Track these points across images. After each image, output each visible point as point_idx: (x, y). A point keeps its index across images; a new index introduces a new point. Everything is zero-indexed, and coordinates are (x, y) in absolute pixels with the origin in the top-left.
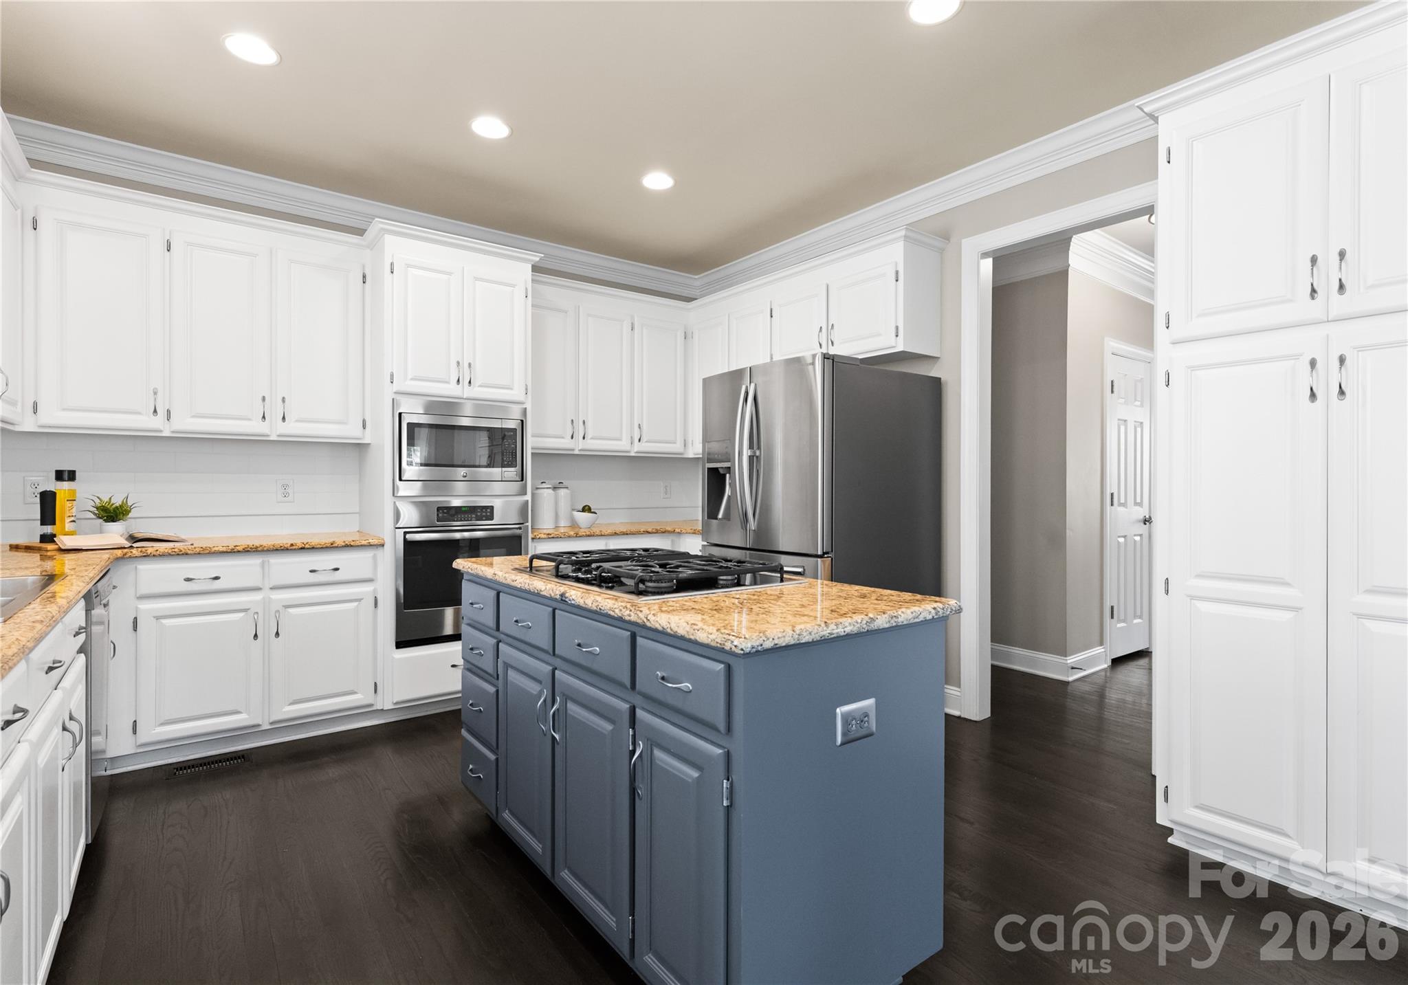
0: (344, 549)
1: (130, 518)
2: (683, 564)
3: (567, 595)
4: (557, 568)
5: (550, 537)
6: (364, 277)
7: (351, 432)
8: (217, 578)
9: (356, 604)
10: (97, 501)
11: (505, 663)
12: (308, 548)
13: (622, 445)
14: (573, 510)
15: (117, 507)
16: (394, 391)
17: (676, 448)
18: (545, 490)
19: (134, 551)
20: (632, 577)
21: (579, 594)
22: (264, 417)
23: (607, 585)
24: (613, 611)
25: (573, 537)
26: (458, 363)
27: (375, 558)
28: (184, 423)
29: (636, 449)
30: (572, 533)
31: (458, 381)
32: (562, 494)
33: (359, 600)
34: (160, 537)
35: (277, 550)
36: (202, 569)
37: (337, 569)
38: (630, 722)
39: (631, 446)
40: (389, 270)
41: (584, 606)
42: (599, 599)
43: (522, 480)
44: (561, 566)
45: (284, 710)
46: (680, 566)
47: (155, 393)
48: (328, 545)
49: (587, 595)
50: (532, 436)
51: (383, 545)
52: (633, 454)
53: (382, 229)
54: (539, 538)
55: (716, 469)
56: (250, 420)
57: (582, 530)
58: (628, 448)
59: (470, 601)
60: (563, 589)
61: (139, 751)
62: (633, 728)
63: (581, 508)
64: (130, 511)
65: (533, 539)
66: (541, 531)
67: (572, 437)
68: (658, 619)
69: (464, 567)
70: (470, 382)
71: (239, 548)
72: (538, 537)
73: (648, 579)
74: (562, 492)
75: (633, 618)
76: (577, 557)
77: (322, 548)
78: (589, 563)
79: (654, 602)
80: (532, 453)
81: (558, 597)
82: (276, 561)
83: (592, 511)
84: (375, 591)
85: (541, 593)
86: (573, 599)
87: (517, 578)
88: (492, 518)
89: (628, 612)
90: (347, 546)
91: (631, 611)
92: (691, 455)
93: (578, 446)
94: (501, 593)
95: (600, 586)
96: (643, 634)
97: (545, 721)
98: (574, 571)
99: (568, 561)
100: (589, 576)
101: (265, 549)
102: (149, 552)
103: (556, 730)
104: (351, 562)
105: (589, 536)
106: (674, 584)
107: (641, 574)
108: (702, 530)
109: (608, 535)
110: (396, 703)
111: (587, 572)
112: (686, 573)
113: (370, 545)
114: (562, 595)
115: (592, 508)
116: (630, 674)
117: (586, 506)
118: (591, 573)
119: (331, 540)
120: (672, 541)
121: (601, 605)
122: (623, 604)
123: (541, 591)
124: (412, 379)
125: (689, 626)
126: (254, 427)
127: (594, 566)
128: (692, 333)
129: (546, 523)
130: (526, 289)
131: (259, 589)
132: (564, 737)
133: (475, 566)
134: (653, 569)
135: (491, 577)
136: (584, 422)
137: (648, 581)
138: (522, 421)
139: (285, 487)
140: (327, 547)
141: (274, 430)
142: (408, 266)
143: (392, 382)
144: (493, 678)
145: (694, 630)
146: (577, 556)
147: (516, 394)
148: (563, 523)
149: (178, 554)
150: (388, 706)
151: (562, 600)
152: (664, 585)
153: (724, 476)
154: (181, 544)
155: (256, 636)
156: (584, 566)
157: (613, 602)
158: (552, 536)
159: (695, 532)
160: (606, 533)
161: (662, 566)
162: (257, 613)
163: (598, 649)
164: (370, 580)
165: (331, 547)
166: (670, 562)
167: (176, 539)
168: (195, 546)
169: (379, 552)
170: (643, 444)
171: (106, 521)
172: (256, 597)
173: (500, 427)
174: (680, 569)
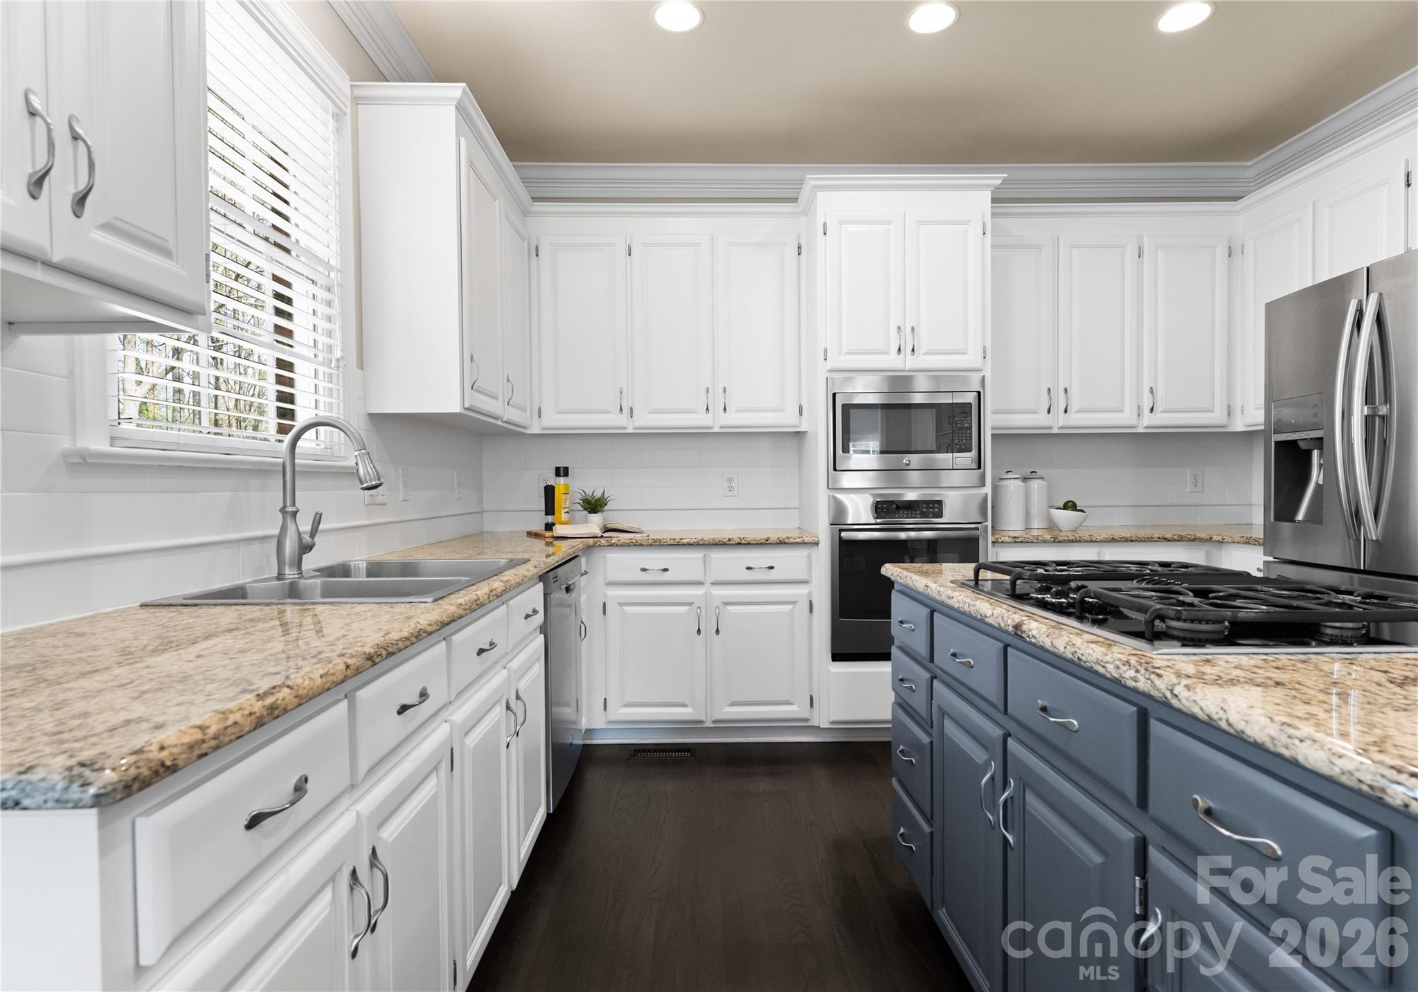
0: (778, 546)
1: (607, 510)
2: (1243, 593)
3: (1024, 627)
4: (1013, 583)
5: (1016, 541)
6: (799, 248)
7: (787, 419)
8: (666, 570)
9: (790, 607)
10: (583, 494)
11: (940, 708)
12: (744, 544)
13: (1125, 418)
14: (1051, 507)
15: (596, 500)
16: (828, 368)
17: (1214, 418)
18: (1012, 481)
19: (602, 540)
20: (1142, 609)
21: (1044, 628)
22: (707, 409)
23: (1094, 617)
24: (1103, 667)
25: (1050, 542)
26: (899, 328)
27: (809, 557)
28: (645, 420)
29: (1147, 422)
30: (1048, 537)
31: (899, 349)
32: (1036, 486)
33: (794, 603)
34: (625, 528)
35: (716, 544)
36: (655, 559)
37: (771, 568)
38: (1136, 863)
39: (1139, 419)
40: (822, 232)
41: (1051, 649)
42: (1078, 641)
43: (979, 468)
44: (1019, 582)
45: (724, 710)
46: (1237, 596)
47: (621, 393)
48: (763, 541)
49: (1057, 632)
50: (992, 413)
51: (817, 544)
52: (1140, 430)
53: (815, 187)
54: (1003, 542)
55: (1293, 443)
56: (695, 412)
57: (1062, 534)
58: (1133, 422)
59: (900, 619)
60: (1017, 618)
61: (609, 727)
62: (1143, 877)
63: (1061, 505)
64: (606, 505)
65: (994, 543)
66: (1005, 533)
67: (1049, 411)
68: (1198, 698)
69: (892, 575)
70: (913, 350)
71: (685, 541)
72: (1000, 540)
73: (1172, 616)
74: (1035, 485)
75: (1142, 685)
76: (1046, 571)
77: (757, 544)
78: (1065, 580)
79: (1184, 658)
80: (992, 435)
81: (1010, 629)
82: (716, 555)
83: (1078, 508)
84: (810, 594)
85: (986, 620)
86: (1034, 636)
87: (956, 594)
88: (940, 516)
89: (1132, 673)
90: (782, 543)
91: (1137, 671)
92: (1239, 426)
93: (1057, 423)
94: (935, 613)
95: (1081, 619)
96: (1163, 716)
97: (993, 807)
98: (1040, 591)
99: (1031, 575)
100: (1063, 600)
101: (706, 543)
102: (613, 542)
103: (1009, 826)
104: (788, 562)
105: (1072, 541)
106: (1226, 627)
107: (1159, 606)
108: (1264, 539)
109: (1101, 541)
110: (833, 723)
111: (1058, 594)
112: (1252, 611)
113: (804, 543)
114: (1017, 627)
115: (1078, 505)
116: (1135, 782)
117: (1070, 501)
118: (1066, 596)
119: (766, 536)
120: (1207, 553)
121: (1081, 652)
122: (1124, 658)
123: (986, 616)
124: (846, 354)
125: (1277, 727)
126: (698, 420)
127: (1073, 584)
128: (1243, 245)
129: (1013, 523)
130: (984, 223)
131: (700, 583)
132: (1022, 839)
133: (905, 573)
134: (1181, 598)
135: (923, 591)
136: (1066, 390)
137: (1172, 619)
138: (979, 393)
139: (730, 480)
140: (762, 544)
141: (718, 421)
142: (842, 222)
143: (825, 359)
144: (927, 725)
145: (1290, 737)
146: (1048, 568)
147: (972, 359)
148: (1037, 524)
149: (635, 545)
150: (824, 724)
151: (1016, 634)
152: (1204, 627)
153: (1308, 454)
154: (640, 535)
155: (699, 631)
156: (1058, 584)
157: (1103, 650)
158: (1019, 540)
159: (1248, 542)
160: (1099, 538)
161: (1197, 593)
162: (699, 608)
163: (1075, 723)
164: (806, 582)
165: (765, 544)
166: (1214, 586)
167: (637, 530)
168: (650, 537)
169: (814, 550)
170: (1158, 415)
171: (590, 512)
172: (698, 591)
173: (951, 402)
174: (1238, 603)
